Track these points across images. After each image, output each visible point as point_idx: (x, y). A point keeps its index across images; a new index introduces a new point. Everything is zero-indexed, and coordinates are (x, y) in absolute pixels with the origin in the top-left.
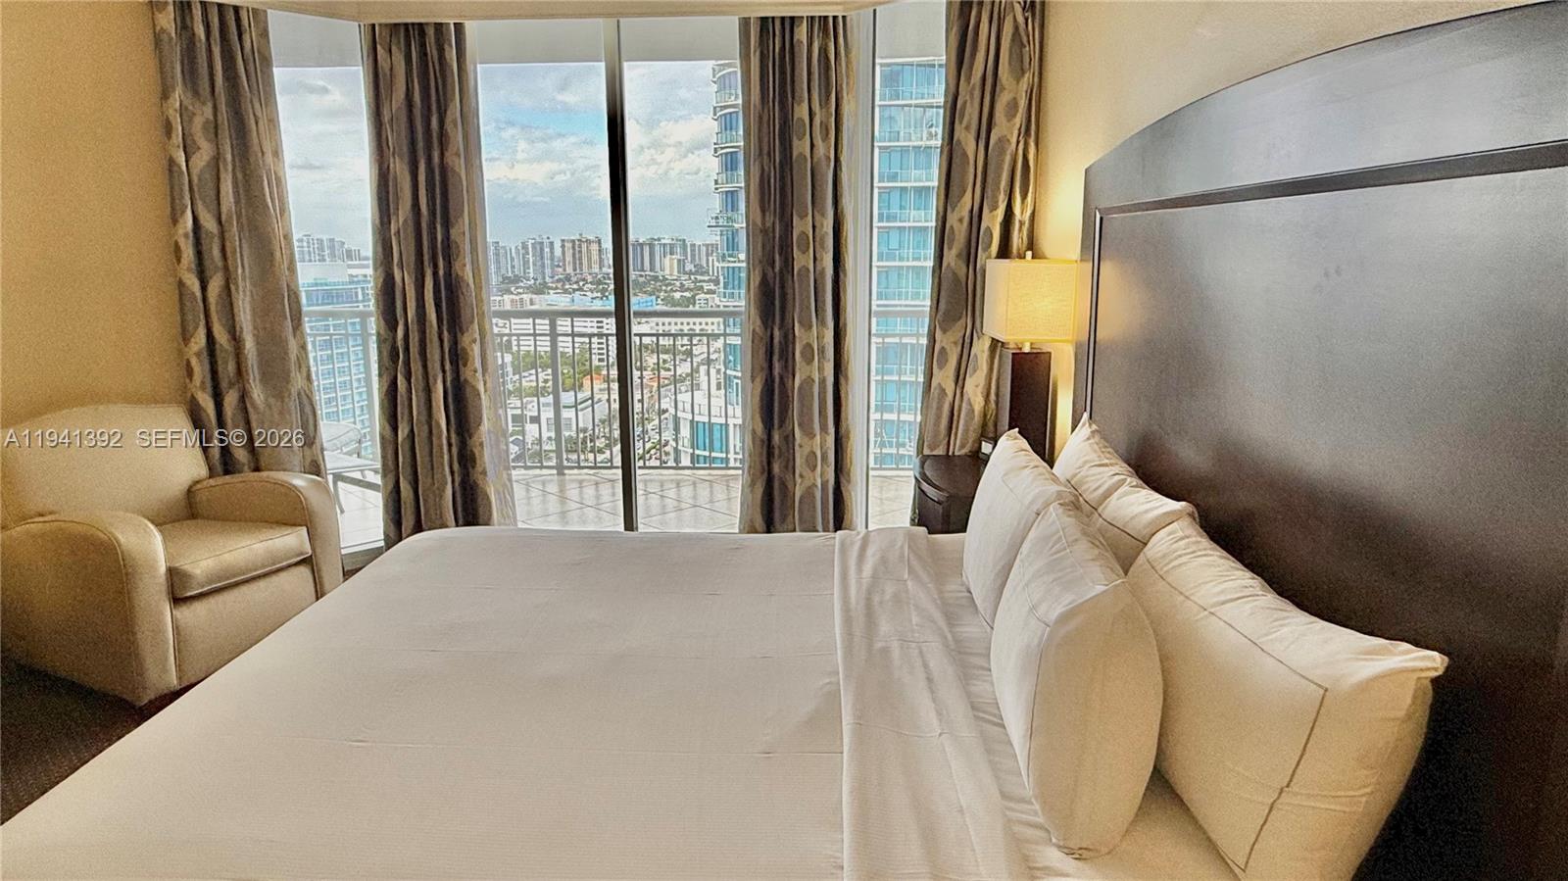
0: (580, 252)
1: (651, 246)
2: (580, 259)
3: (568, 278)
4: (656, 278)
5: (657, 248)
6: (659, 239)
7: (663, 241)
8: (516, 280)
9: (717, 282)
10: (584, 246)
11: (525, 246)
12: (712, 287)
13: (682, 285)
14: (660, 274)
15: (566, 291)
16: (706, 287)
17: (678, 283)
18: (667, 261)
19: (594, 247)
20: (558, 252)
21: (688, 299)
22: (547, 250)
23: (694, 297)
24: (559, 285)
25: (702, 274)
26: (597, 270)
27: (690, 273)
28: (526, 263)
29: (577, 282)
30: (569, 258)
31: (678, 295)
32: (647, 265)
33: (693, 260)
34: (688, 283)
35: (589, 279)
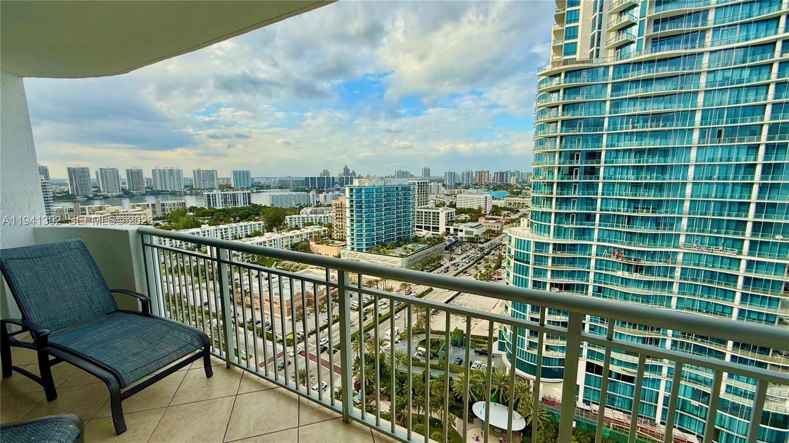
0: (482, 175)
1: (507, 173)
2: (482, 178)
3: (477, 184)
4: (507, 184)
5: (509, 174)
6: (510, 171)
8: (460, 184)
9: (530, 186)
10: (483, 173)
11: (463, 173)
12: (528, 188)
13: (517, 187)
14: (509, 183)
15: (476, 188)
16: (526, 188)
17: (515, 186)
18: (512, 178)
19: (487, 174)
20: (474, 175)
21: (519, 192)
22: (470, 175)
23: (521, 191)
24: (474, 186)
25: (525, 183)
26: (486, 181)
27: (520, 183)
28: (463, 179)
29: (480, 185)
30: (478, 178)
31: (515, 190)
32: (504, 180)
33: (522, 178)
34: (519, 186)
35: (484, 184)
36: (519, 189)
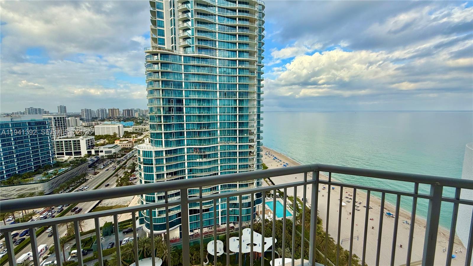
0: (114, 112)
2: (114, 113)
3: (110, 118)
4: (133, 117)
5: (133, 111)
6: (134, 109)
7: (135, 109)
8: (96, 118)
9: (148, 118)
10: (114, 111)
11: (98, 110)
12: (147, 119)
13: (140, 119)
14: (134, 116)
15: (110, 121)
16: (145, 119)
17: (139, 119)
18: (136, 113)
19: (117, 111)
20: (107, 111)
21: (141, 122)
22: (104, 111)
23: (143, 121)
24: (108, 119)
25: (144, 116)
26: (118, 116)
27: (142, 116)
29: (113, 119)
30: (111, 113)
31: (139, 121)
32: (131, 115)
33: (142, 113)
34: (141, 118)
35: (116, 118)
36: (141, 120)
